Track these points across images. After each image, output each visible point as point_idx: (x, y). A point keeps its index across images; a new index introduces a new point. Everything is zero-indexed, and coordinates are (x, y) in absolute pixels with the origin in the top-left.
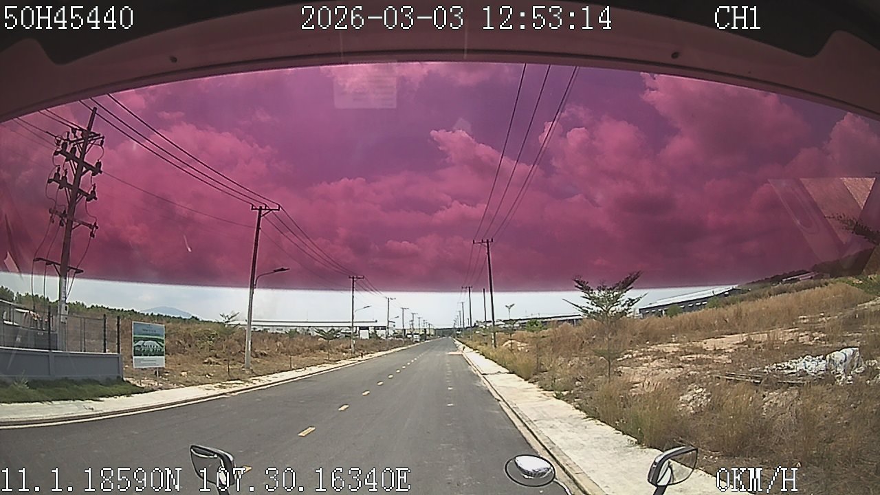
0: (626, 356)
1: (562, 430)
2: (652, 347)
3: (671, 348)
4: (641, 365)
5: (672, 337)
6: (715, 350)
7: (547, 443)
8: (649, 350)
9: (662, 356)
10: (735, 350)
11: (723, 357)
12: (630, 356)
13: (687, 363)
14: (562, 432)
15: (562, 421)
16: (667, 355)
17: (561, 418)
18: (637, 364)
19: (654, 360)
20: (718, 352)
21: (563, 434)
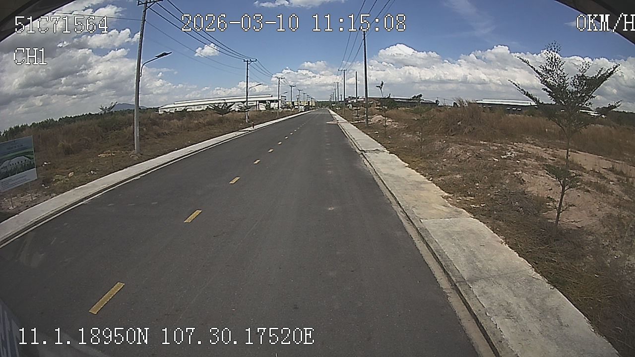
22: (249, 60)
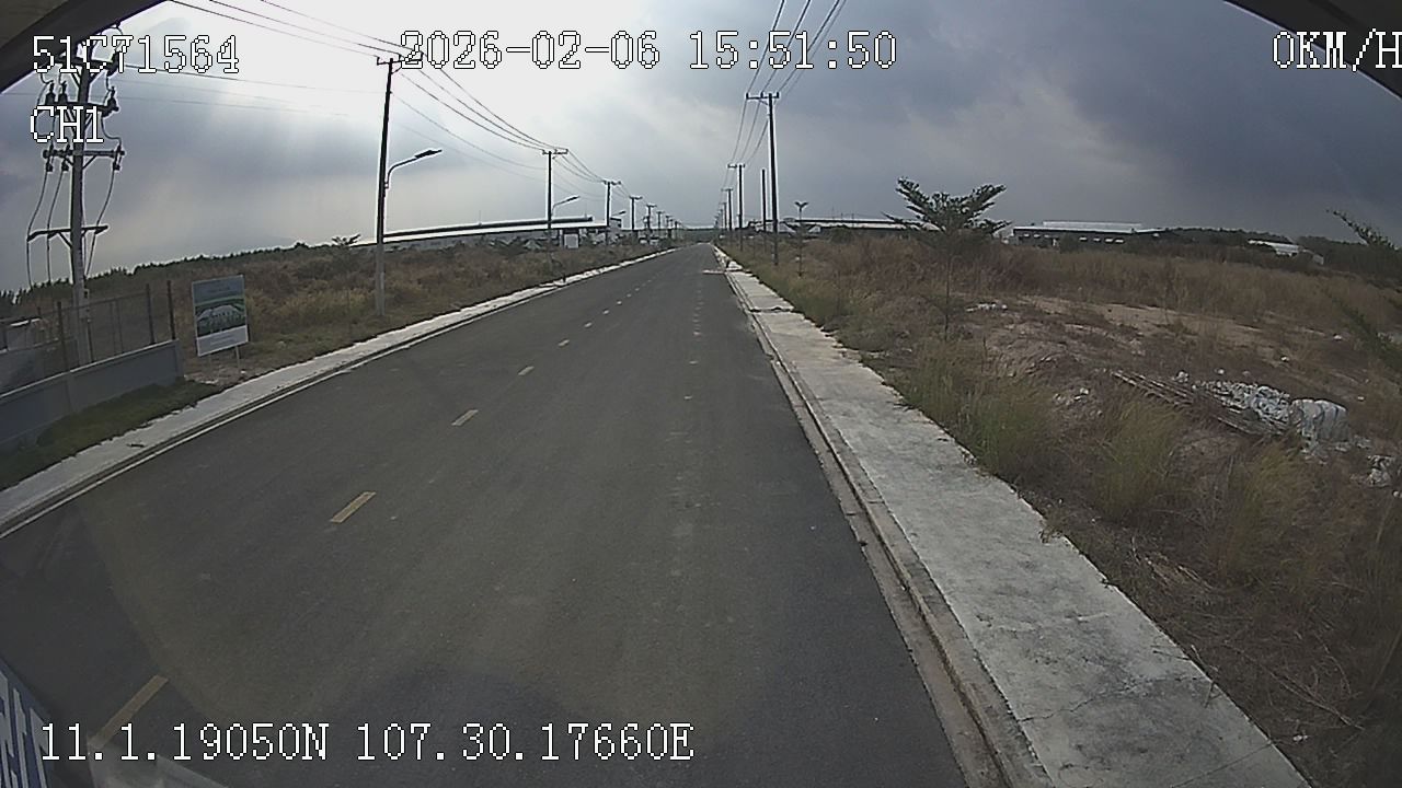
0: (980, 306)
1: (862, 420)
2: (1024, 297)
3: (1053, 306)
4: (1002, 324)
5: (1057, 286)
6: (1122, 325)
7: (834, 441)
8: (1020, 302)
9: (1037, 318)
10: (1155, 335)
11: (1134, 342)
12: (988, 307)
13: (1073, 338)
14: (859, 423)
15: (865, 404)
16: (1047, 317)
17: (865, 400)
18: (996, 322)
19: (1023, 322)
20: (1129, 331)
21: (861, 427)
22: (553, 151)
